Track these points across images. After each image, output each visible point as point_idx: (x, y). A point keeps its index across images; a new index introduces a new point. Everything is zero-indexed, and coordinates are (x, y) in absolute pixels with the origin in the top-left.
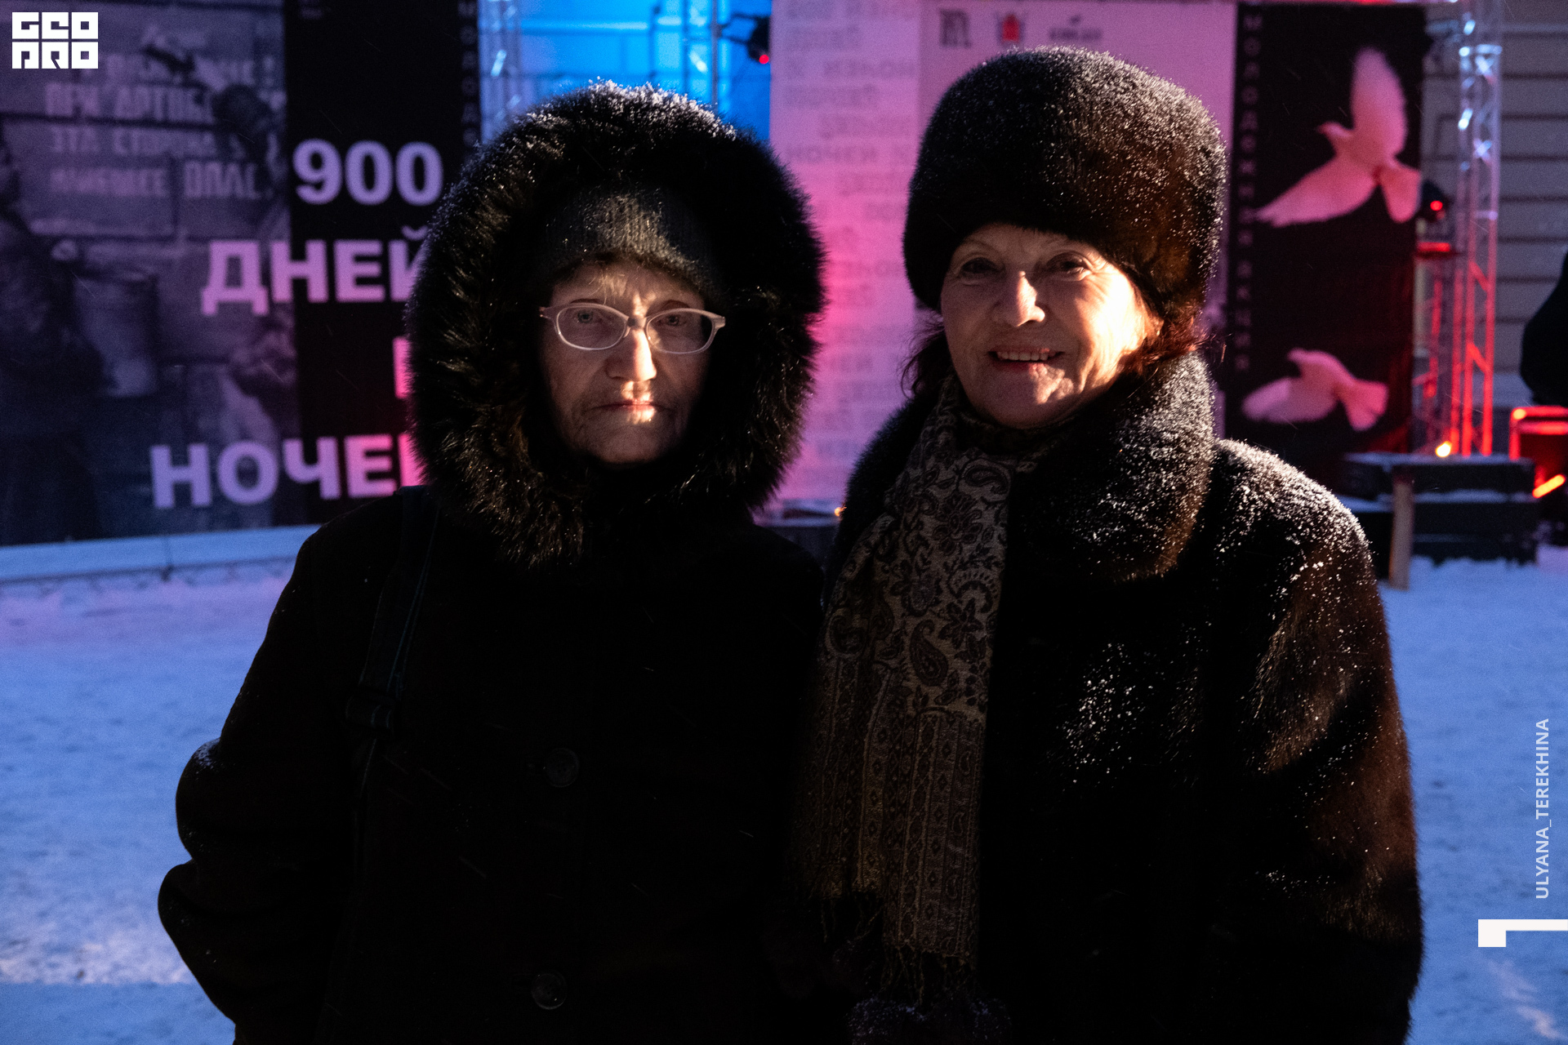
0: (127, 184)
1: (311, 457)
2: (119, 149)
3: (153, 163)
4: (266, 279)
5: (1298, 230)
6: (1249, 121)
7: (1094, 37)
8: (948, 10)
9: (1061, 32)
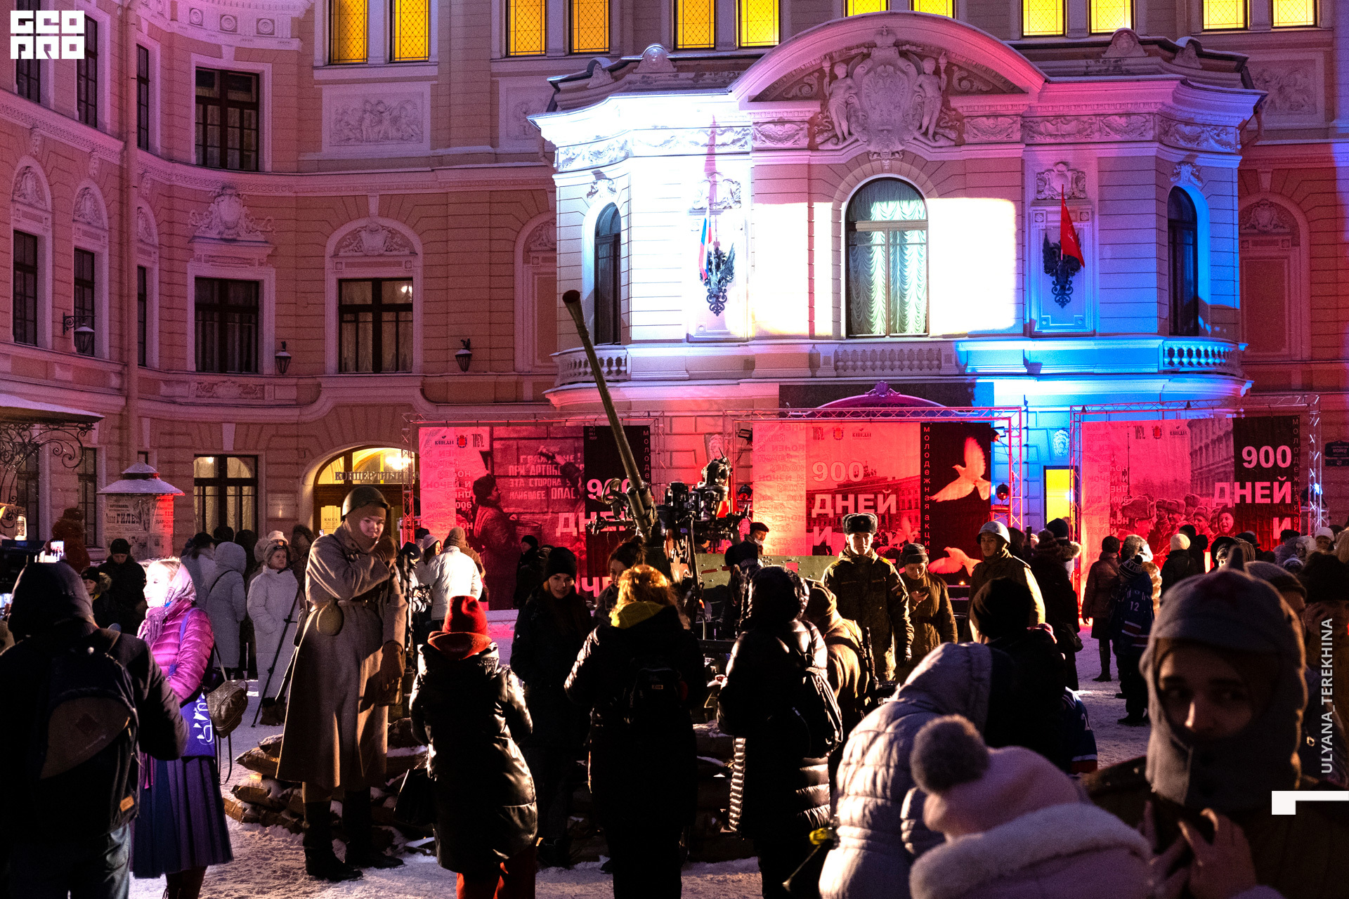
0: (533, 496)
1: (590, 583)
2: (531, 485)
3: (542, 488)
4: (577, 525)
5: (946, 503)
6: (927, 464)
7: (868, 435)
8: (816, 428)
9: (857, 434)
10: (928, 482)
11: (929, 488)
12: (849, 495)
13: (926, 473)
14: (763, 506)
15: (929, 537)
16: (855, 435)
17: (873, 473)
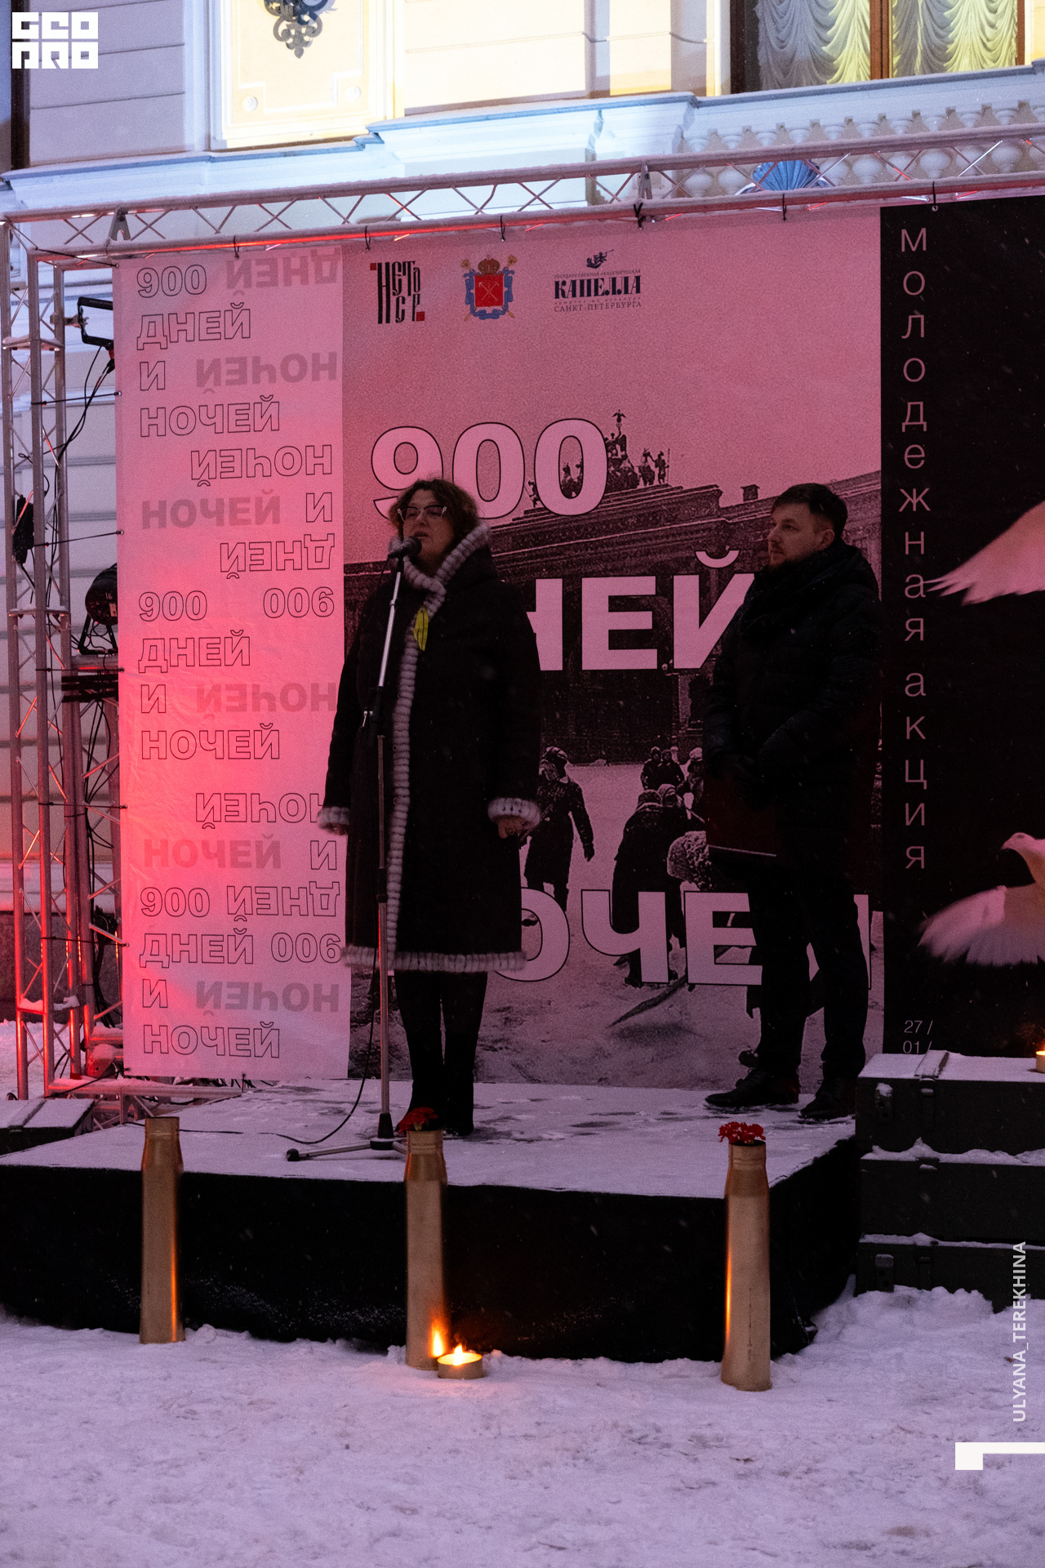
6: (915, 417)
7: (626, 286)
8: (387, 264)
9: (574, 283)
10: (919, 503)
11: (922, 534)
12: (537, 581)
13: (909, 459)
14: (159, 643)
15: (922, 780)
16: (567, 288)
17: (653, 467)
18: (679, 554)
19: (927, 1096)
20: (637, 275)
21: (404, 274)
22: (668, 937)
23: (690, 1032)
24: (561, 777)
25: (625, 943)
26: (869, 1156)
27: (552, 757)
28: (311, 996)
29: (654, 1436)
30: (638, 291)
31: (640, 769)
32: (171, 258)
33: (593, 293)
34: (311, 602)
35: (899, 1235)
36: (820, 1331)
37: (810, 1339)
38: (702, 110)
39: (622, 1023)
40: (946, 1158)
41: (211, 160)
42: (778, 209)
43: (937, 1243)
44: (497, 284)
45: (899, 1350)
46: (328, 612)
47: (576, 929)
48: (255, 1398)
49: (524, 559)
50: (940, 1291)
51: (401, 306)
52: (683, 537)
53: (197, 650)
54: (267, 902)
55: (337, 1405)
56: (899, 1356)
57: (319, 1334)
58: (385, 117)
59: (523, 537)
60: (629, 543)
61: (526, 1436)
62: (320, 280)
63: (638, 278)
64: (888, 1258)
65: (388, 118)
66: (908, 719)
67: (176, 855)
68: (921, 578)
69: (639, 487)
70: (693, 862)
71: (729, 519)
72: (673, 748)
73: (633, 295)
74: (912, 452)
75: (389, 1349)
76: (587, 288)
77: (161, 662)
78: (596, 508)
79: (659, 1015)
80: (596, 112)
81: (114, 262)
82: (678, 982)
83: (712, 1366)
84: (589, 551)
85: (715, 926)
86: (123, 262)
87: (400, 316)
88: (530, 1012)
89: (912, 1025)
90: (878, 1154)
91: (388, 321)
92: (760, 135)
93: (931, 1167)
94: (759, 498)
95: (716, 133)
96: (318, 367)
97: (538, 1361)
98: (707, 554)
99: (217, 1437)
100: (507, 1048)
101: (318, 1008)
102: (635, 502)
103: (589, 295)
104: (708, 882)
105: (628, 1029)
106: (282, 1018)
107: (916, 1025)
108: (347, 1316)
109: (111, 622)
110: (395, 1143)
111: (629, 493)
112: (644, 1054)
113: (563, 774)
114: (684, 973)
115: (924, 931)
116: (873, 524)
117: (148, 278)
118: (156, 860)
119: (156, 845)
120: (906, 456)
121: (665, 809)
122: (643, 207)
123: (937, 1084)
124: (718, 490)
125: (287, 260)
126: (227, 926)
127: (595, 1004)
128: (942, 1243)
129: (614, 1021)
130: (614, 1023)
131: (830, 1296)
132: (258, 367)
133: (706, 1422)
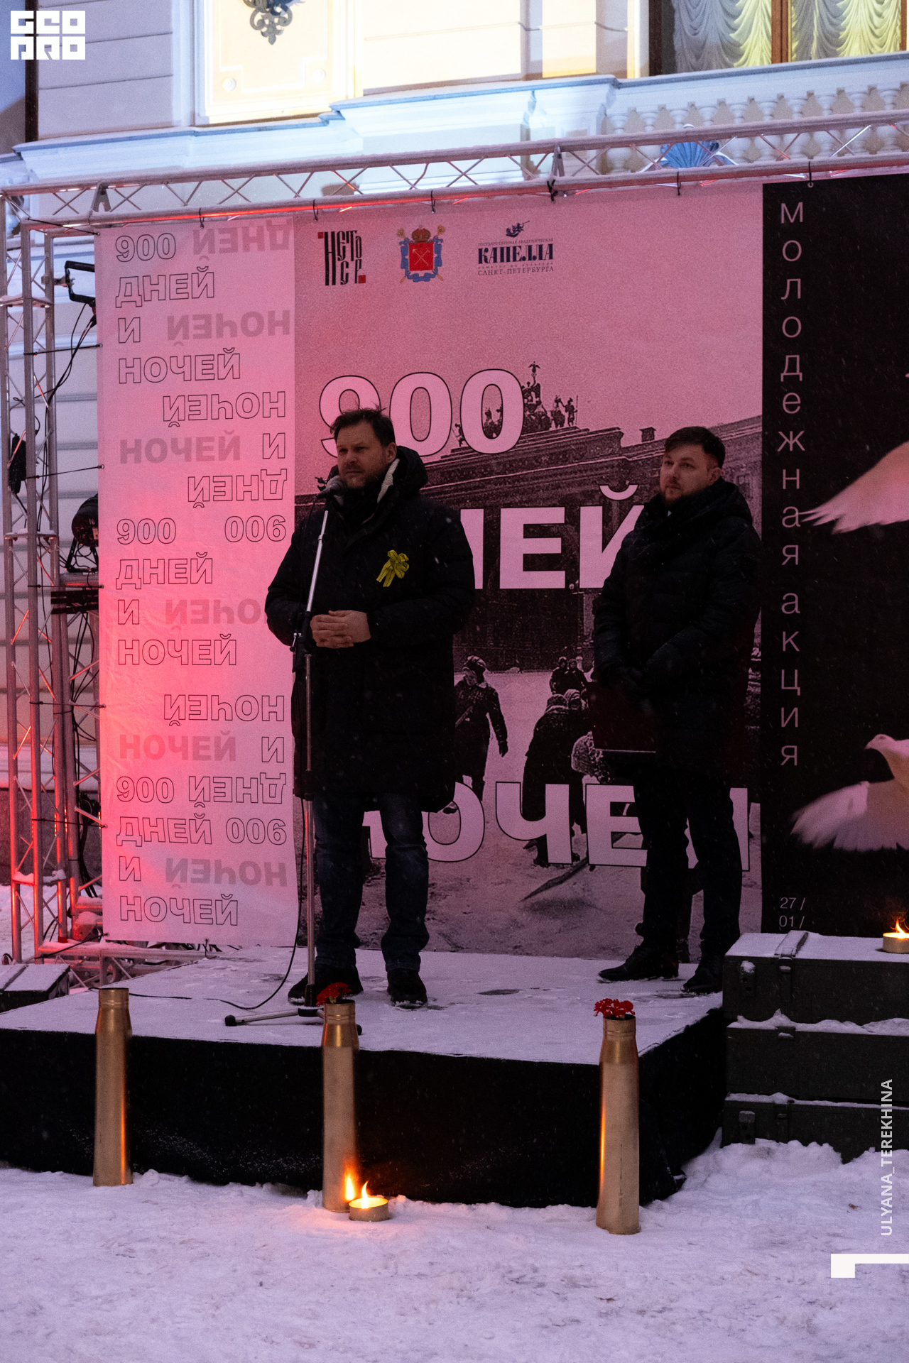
5: (875, 538)
6: (792, 368)
8: (333, 233)
9: (495, 250)
10: (795, 444)
11: (798, 471)
12: (462, 511)
13: (787, 405)
14: (134, 563)
15: (796, 687)
16: (489, 255)
17: (563, 412)
18: (586, 487)
19: (786, 972)
20: (550, 243)
21: (348, 242)
22: (571, 825)
23: (591, 906)
24: (480, 683)
25: (533, 830)
26: (734, 1025)
27: (472, 665)
28: (263, 873)
29: (530, 1276)
30: (551, 257)
31: (549, 676)
32: (145, 228)
33: (511, 259)
34: (266, 528)
35: (760, 1094)
36: (688, 1179)
37: (678, 1186)
38: (622, 90)
39: (533, 898)
40: (801, 1027)
41: (196, 134)
42: (674, 185)
43: (793, 1102)
44: (428, 251)
45: (755, 1197)
46: (280, 538)
47: (491, 818)
48: (186, 1237)
49: (451, 492)
50: (795, 1144)
51: (346, 270)
52: (589, 473)
53: (167, 569)
54: (223, 790)
55: (258, 1245)
56: (756, 1203)
57: (249, 1179)
58: (347, 97)
59: (449, 473)
60: (542, 477)
61: (420, 1275)
62: (274, 246)
63: (551, 246)
64: (751, 1115)
65: (349, 98)
66: (784, 633)
67: (147, 750)
68: (796, 510)
69: (551, 429)
70: (594, 758)
71: (630, 457)
72: (578, 658)
73: (546, 260)
74: (790, 399)
75: (308, 1193)
76: (506, 254)
77: (135, 580)
78: (514, 447)
79: (564, 891)
80: (530, 92)
81: (95, 230)
82: (580, 863)
83: (588, 1212)
84: (507, 485)
85: (612, 815)
86: (103, 231)
87: (344, 279)
88: (452, 888)
89: (788, 902)
90: (742, 1023)
91: (334, 283)
92: (672, 113)
93: (788, 1035)
94: (656, 439)
95: (635, 111)
96: (273, 324)
97: (437, 1205)
98: (610, 488)
99: (149, 1274)
100: (433, 919)
101: (269, 883)
102: (548, 442)
103: (508, 260)
104: (607, 776)
105: (538, 903)
106: (239, 891)
107: (790, 901)
108: (273, 1164)
109: (93, 544)
110: (319, 1011)
111: (542, 434)
112: (553, 925)
113: (481, 680)
114: (585, 856)
115: (797, 820)
116: (755, 462)
117: (125, 245)
118: (130, 753)
119: (130, 740)
120: (785, 403)
121: (570, 711)
122: (555, 183)
123: (794, 962)
124: (620, 432)
125: (246, 229)
126: (189, 811)
127: (508, 881)
128: (797, 1102)
129: (525, 896)
130: (526, 898)
131: (700, 1147)
132: (222, 324)
133: (577, 1264)
